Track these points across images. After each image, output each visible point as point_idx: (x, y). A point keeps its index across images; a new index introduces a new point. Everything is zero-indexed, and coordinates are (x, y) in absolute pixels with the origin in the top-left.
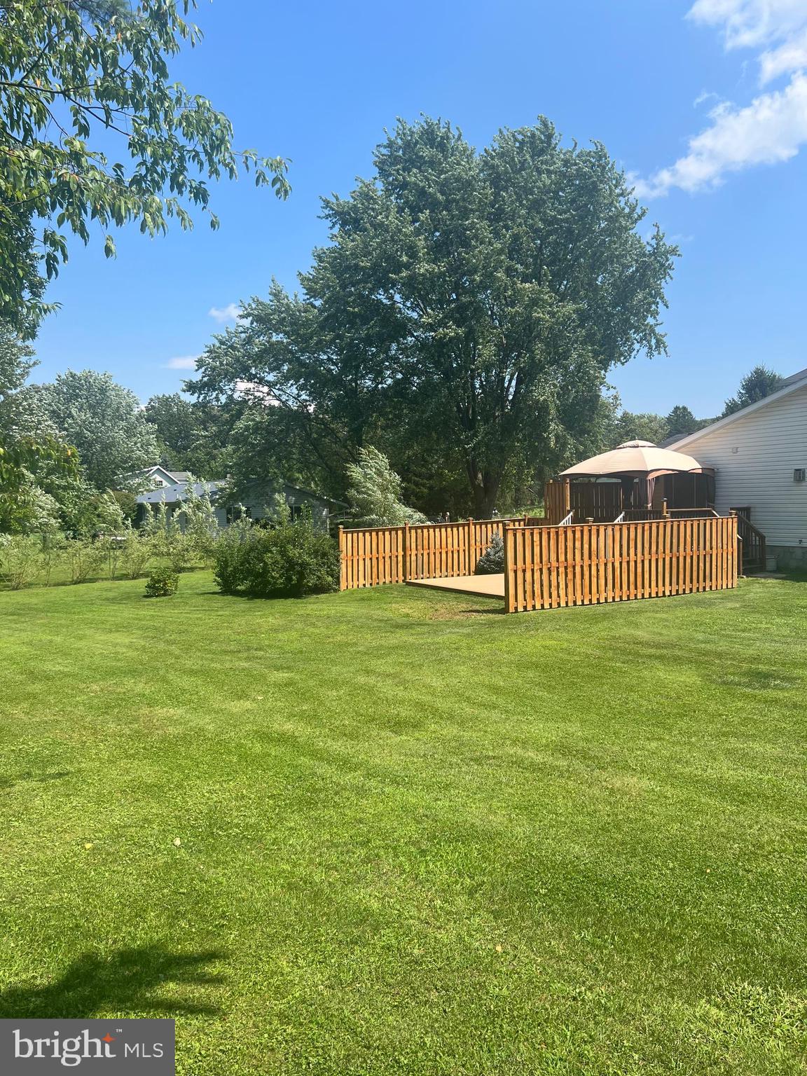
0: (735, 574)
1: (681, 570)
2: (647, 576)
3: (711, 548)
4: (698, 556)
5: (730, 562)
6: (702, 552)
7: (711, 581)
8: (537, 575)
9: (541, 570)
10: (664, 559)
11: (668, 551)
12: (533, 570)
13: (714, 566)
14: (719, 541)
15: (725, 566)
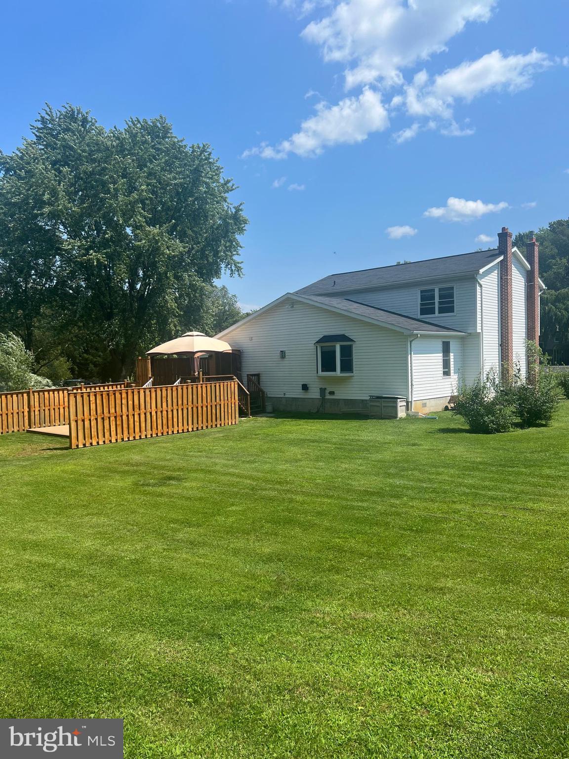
0: (237, 415)
1: (200, 415)
2: (175, 420)
3: (220, 400)
4: (211, 406)
5: (233, 408)
6: (214, 403)
7: (221, 420)
8: (93, 423)
9: (96, 419)
10: (187, 409)
11: (190, 403)
12: (90, 420)
13: (222, 412)
14: (226, 396)
15: (230, 411)
